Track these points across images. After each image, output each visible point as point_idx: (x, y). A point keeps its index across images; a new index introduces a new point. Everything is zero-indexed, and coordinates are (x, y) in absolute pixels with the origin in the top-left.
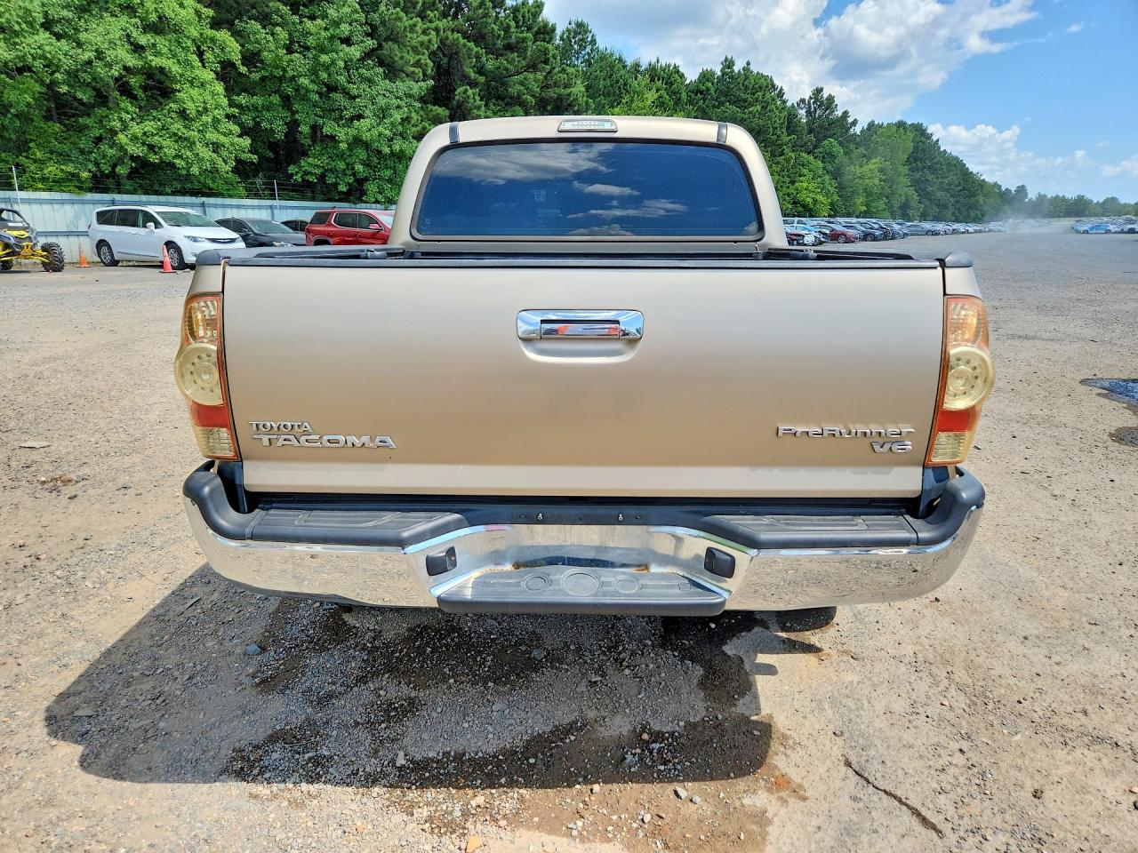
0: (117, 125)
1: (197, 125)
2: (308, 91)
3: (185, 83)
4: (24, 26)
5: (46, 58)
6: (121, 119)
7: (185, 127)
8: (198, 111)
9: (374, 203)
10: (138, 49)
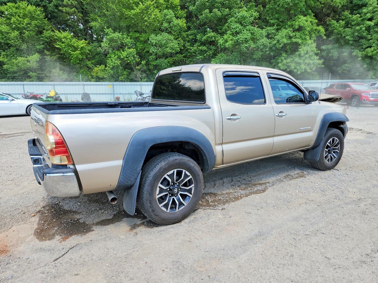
0: (280, 61)
1: (303, 58)
2: (349, 40)
3: (303, 46)
4: (260, 38)
5: (264, 45)
6: (281, 59)
7: (300, 59)
8: (304, 54)
9: (371, 79)
10: (290, 38)
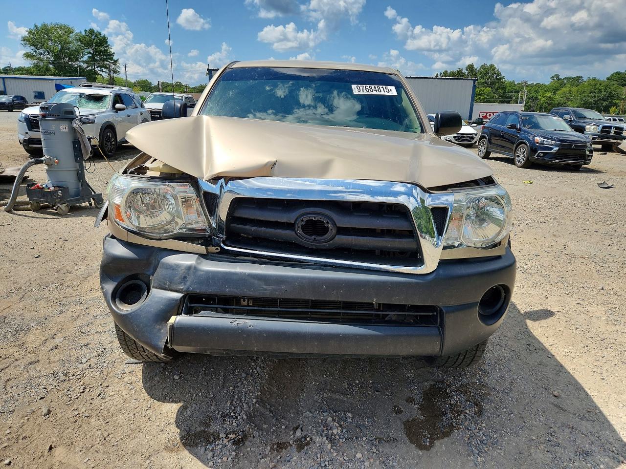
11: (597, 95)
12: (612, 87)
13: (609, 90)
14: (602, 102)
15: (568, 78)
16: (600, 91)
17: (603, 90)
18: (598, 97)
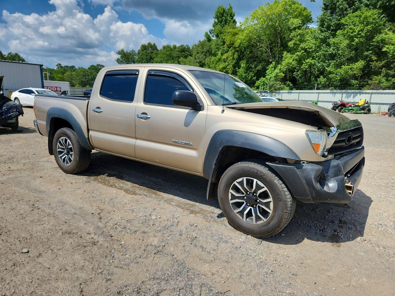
11: (87, 77)
12: (94, 74)
13: (93, 75)
14: (91, 81)
15: (66, 66)
16: (88, 75)
17: (90, 75)
18: (88, 78)
